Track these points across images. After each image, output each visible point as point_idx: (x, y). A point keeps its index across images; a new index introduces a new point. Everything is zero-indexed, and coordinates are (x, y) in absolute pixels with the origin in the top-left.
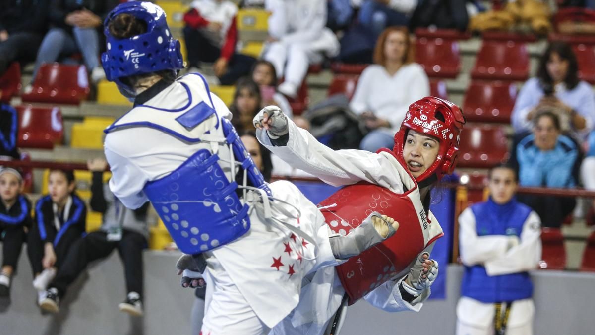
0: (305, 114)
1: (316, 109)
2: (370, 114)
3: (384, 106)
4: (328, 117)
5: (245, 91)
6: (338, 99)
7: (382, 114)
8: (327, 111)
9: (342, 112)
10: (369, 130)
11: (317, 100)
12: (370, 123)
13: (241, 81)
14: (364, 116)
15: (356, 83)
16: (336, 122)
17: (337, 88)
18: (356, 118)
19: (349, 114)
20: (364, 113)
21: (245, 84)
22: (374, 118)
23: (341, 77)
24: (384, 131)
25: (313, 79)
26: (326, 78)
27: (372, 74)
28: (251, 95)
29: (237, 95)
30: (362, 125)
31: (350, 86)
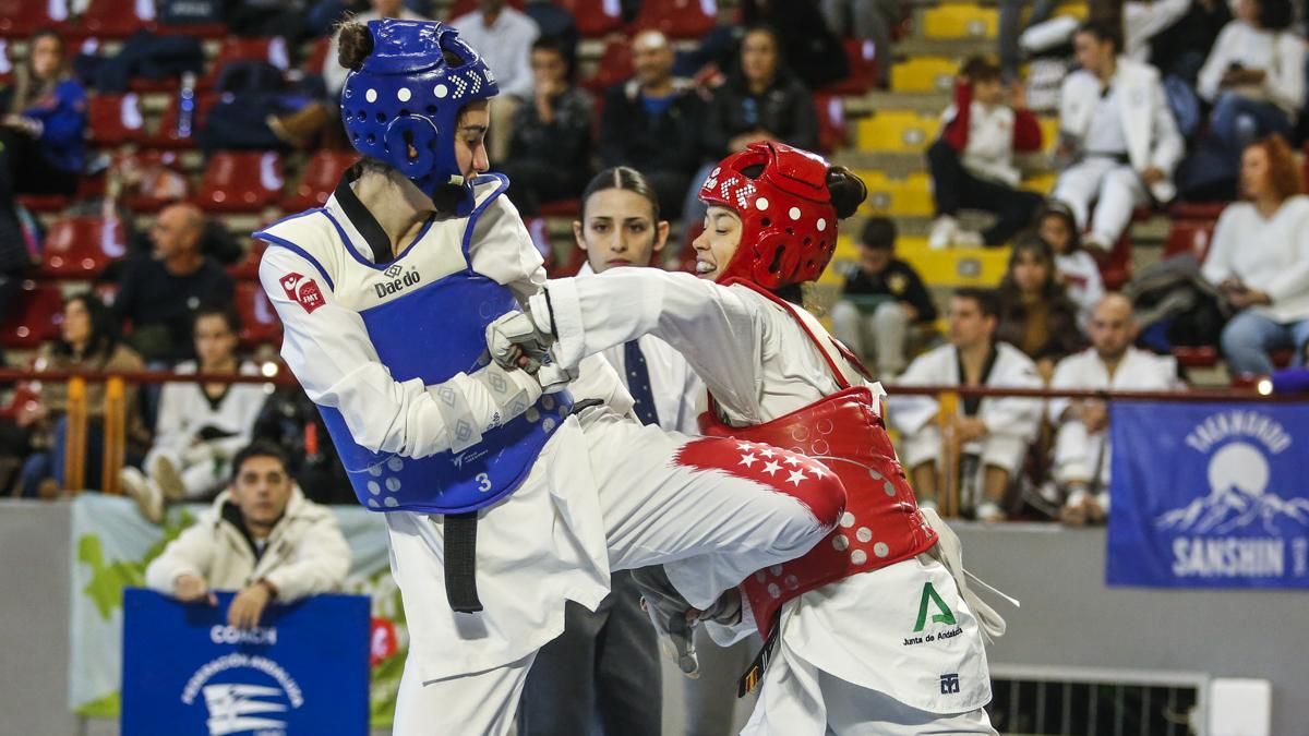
0: (1127, 288)
1: (1146, 278)
2: (1235, 283)
3: (1255, 269)
4: (1165, 291)
5: (1027, 254)
6: (1180, 261)
7: (1255, 282)
8: (1164, 281)
9: (1189, 282)
10: (1235, 311)
11: (1146, 263)
12: (1236, 299)
13: (1021, 236)
14: (1225, 288)
15: (1210, 235)
16: (1178, 300)
17: (1178, 244)
18: (1211, 291)
19: (1200, 284)
20: (1225, 282)
21: (1026, 243)
22: (1242, 290)
23: (1185, 225)
24: (1260, 312)
25: (1141, 231)
26: (1160, 228)
27: (1237, 219)
28: (1037, 260)
29: (1015, 261)
30: (1222, 302)
31: (1200, 239)
